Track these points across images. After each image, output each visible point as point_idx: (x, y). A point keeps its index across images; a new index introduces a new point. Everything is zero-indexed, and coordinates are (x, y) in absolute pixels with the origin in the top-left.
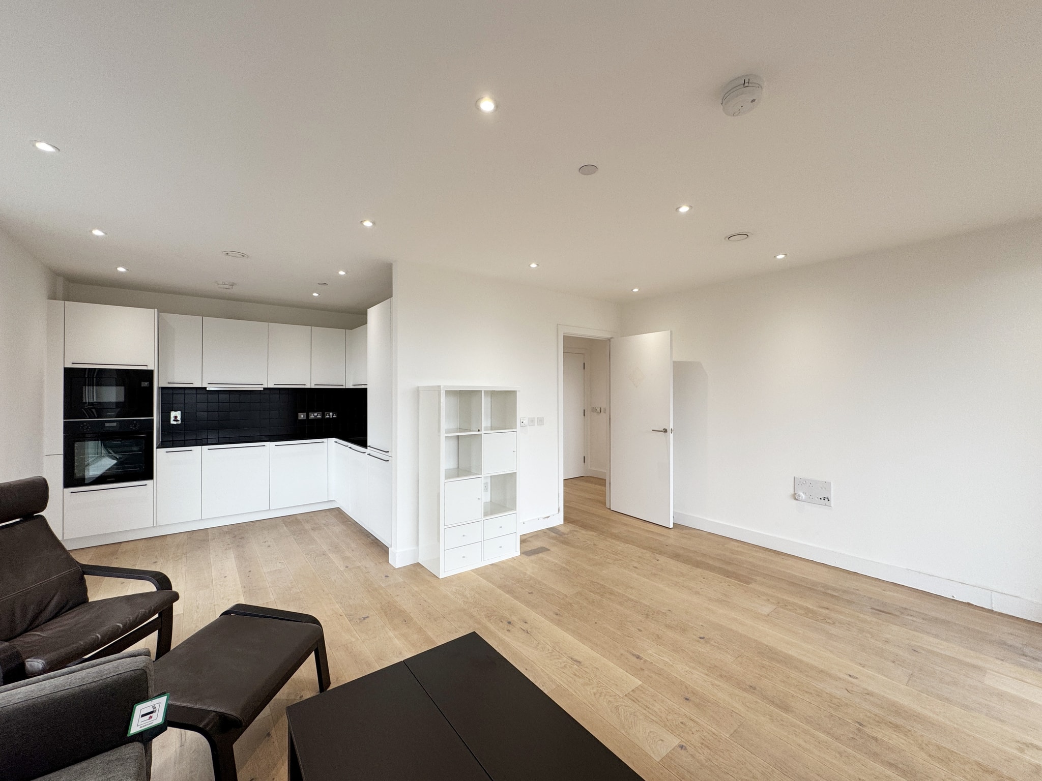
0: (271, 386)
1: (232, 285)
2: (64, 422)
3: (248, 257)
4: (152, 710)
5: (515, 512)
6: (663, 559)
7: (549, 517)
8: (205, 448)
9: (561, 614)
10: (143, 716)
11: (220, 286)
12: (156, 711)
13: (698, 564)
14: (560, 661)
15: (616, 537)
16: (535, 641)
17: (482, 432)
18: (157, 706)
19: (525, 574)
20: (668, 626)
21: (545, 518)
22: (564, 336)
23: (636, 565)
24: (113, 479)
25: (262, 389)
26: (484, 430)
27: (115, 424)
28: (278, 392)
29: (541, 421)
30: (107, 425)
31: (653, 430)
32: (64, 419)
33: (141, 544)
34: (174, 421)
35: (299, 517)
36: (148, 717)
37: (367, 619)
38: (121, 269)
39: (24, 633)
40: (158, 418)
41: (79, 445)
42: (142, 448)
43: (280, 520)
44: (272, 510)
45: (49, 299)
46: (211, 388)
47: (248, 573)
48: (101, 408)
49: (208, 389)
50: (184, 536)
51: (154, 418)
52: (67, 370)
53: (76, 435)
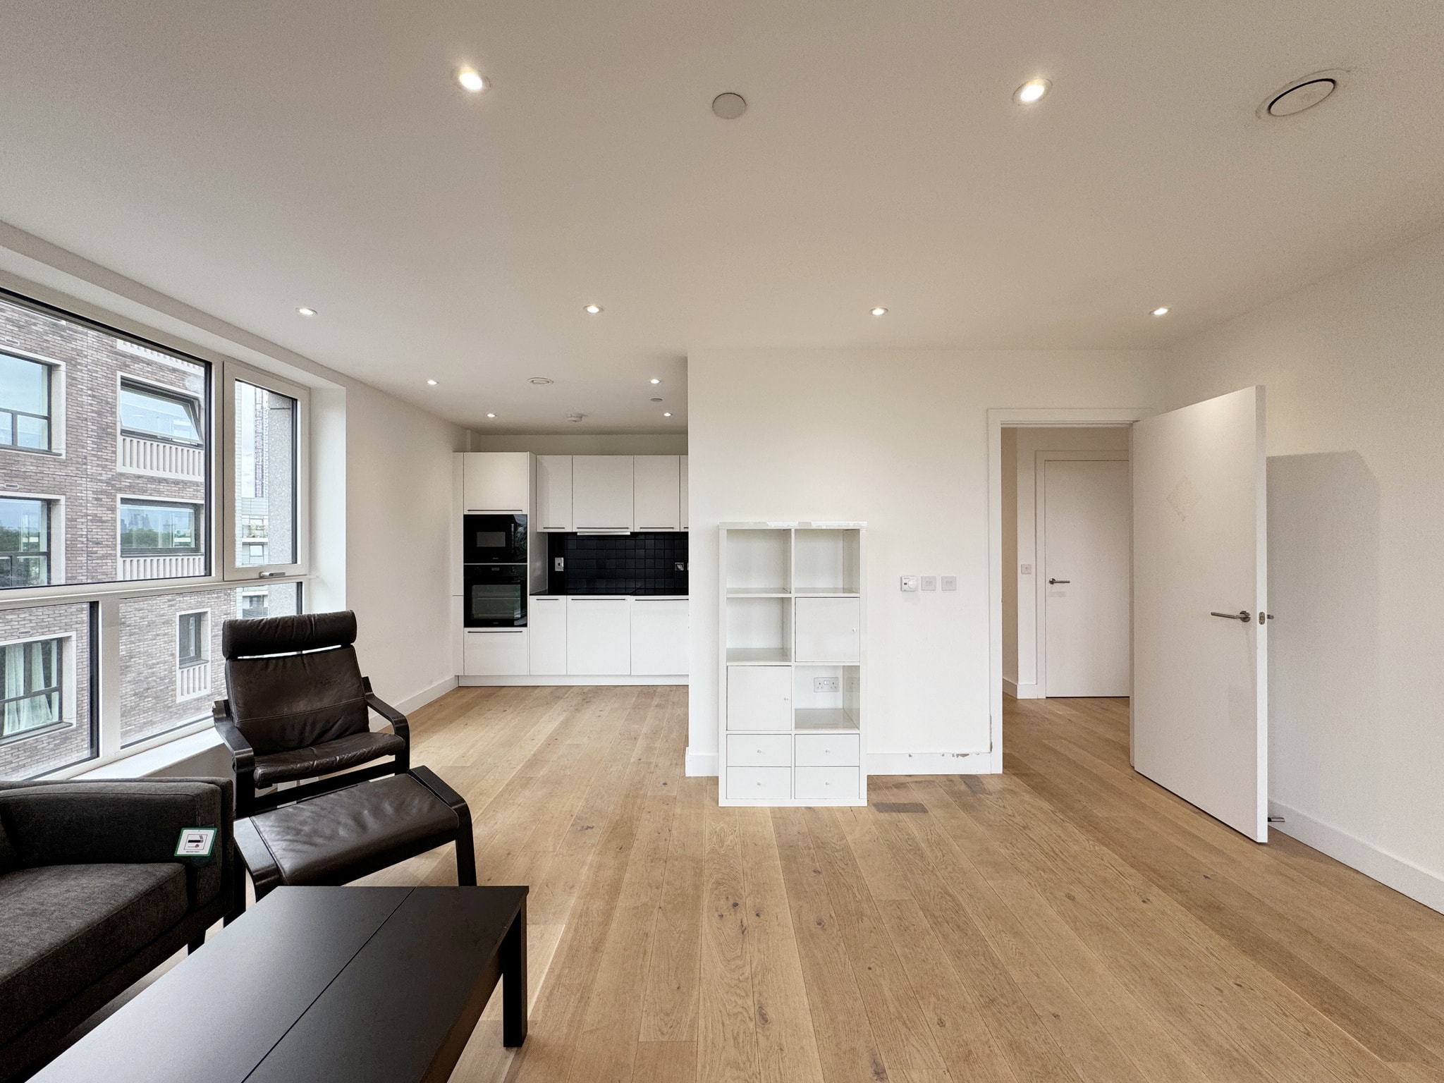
0: (637, 530)
1: (581, 416)
2: (465, 566)
3: (553, 382)
4: (199, 839)
5: (857, 732)
6: (1161, 901)
7: (967, 755)
8: (570, 597)
9: (826, 927)
10: (190, 841)
11: (569, 419)
12: (202, 841)
13: (1255, 946)
14: (740, 1002)
15: (1090, 825)
16: (739, 951)
17: (793, 595)
18: (204, 837)
19: (843, 838)
20: (1015, 1047)
21: (958, 755)
22: (1002, 428)
23: (1077, 891)
24: (497, 623)
25: (629, 534)
26: (796, 592)
27: (498, 569)
28: (653, 537)
29: (950, 584)
30: (493, 569)
31: (1213, 614)
32: (465, 562)
33: (516, 690)
34: (558, 568)
35: (659, 690)
36: (195, 844)
37: (589, 830)
38: (491, 415)
39: (308, 746)
40: (538, 564)
41: (475, 588)
42: (518, 593)
43: (639, 689)
44: (634, 676)
45: (455, 452)
46: (581, 532)
47: (552, 741)
48: (490, 553)
49: (578, 534)
50: (549, 690)
51: (528, 564)
52: (466, 517)
53: (472, 578)
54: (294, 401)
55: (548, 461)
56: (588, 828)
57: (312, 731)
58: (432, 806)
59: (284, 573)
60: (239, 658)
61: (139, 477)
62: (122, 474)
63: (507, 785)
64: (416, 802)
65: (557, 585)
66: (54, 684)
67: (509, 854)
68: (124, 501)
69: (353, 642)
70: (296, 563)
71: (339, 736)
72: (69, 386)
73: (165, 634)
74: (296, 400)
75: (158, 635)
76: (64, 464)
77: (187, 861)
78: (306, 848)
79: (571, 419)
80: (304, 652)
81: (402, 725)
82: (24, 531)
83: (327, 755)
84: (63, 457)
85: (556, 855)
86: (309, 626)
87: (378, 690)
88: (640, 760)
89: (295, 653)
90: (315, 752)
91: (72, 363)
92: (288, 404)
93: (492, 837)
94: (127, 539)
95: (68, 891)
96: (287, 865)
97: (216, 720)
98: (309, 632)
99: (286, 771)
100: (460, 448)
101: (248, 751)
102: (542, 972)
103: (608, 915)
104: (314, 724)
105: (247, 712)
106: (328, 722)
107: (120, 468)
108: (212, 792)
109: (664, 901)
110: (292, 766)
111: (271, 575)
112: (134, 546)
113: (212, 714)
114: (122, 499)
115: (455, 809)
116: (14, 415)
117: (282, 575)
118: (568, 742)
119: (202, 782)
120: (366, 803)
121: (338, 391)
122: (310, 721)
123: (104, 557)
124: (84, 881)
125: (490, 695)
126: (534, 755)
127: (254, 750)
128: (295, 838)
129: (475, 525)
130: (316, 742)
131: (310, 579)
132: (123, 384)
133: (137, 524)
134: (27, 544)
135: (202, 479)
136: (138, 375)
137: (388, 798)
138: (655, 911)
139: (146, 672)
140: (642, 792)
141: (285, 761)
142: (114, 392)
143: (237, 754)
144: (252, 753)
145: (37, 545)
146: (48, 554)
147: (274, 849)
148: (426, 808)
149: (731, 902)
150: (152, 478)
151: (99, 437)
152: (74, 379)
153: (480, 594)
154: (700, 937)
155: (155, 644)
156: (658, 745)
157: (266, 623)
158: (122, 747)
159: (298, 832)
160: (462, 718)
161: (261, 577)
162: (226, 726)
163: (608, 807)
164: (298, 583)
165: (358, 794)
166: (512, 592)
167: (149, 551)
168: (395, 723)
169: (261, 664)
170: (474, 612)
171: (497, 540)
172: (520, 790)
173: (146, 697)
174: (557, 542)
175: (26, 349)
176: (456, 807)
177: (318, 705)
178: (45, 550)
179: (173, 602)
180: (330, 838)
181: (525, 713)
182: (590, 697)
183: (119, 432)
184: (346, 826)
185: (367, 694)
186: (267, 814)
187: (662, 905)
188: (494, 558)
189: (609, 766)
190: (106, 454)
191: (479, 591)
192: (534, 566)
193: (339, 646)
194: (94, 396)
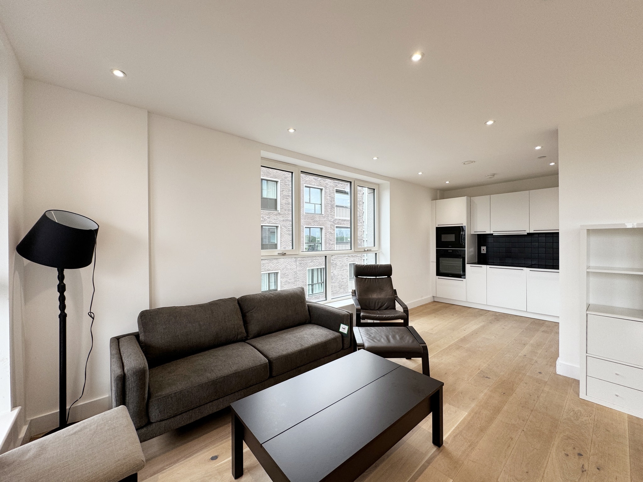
0: (531, 232)
1: (494, 175)
2: (436, 249)
3: (475, 161)
8: (488, 266)
10: (342, 328)
11: (487, 177)
18: (346, 328)
24: (451, 276)
25: (527, 234)
27: (451, 251)
30: (449, 251)
32: (436, 248)
33: (459, 307)
34: (483, 252)
35: (547, 323)
36: (344, 329)
37: (487, 378)
38: (447, 182)
39: (376, 310)
40: (472, 249)
41: (441, 259)
42: (461, 263)
43: (532, 320)
44: (528, 312)
45: (432, 200)
46: (495, 234)
47: (475, 333)
48: (447, 244)
49: (494, 235)
50: (477, 310)
51: (466, 249)
52: (437, 228)
53: (440, 255)
54: (374, 189)
55: (476, 199)
56: (487, 377)
57: (378, 304)
58: (413, 342)
59: (371, 250)
60: (358, 277)
61: (340, 220)
62: (336, 219)
63: (449, 346)
64: (408, 338)
65: (482, 260)
66: (323, 281)
67: (446, 374)
68: (337, 227)
69: (391, 276)
70: (375, 246)
71: (386, 309)
72: (325, 194)
73: (346, 269)
74: (375, 189)
75: (344, 269)
76: (324, 217)
77: (342, 333)
78: (372, 341)
79: (488, 177)
80: (377, 277)
81: (406, 309)
82: (317, 237)
83: (381, 314)
84: (324, 215)
85: (468, 383)
86: (377, 268)
87: (399, 295)
88: (525, 356)
89: (374, 277)
90: (378, 312)
91: (326, 188)
92: (372, 191)
93: (440, 364)
94: (337, 239)
95: (318, 332)
96: (366, 345)
97: (353, 295)
98: (377, 271)
99: (369, 316)
100: (435, 198)
101: (359, 307)
102: (453, 426)
103: (491, 420)
104: (378, 303)
105: (359, 295)
106: (382, 303)
107: (336, 218)
108: (348, 315)
109: (527, 429)
110: (371, 315)
111: (367, 250)
112: (339, 241)
113: (351, 294)
114: (336, 227)
115: (422, 346)
116: (315, 204)
117: (370, 250)
118: (483, 336)
119: (346, 311)
120: (391, 333)
121: (387, 183)
122: (377, 301)
123: (332, 244)
124: (321, 330)
125: (447, 307)
126: (464, 337)
127: (361, 307)
128: (369, 337)
129: (441, 231)
130: (379, 309)
131: (379, 252)
132: (336, 191)
133: (340, 235)
134: (318, 241)
135: (349, 219)
136: (339, 188)
137: (398, 334)
138: (520, 431)
139: (342, 281)
140: (523, 372)
141: (369, 313)
142: (334, 194)
143: (356, 307)
144: (360, 308)
145: (319, 241)
146: (321, 243)
147: (363, 339)
148: (411, 341)
149: (577, 451)
150: (342, 219)
151: (331, 209)
152: (326, 192)
153: (443, 262)
154: (548, 457)
155: (343, 272)
156: (539, 352)
157: (365, 266)
158: (332, 299)
159: (370, 336)
160: (434, 314)
161: (365, 251)
162: (355, 298)
163: (500, 372)
164: (375, 253)
165: (388, 329)
166: (459, 262)
167: (342, 242)
168: (404, 308)
169: (364, 279)
170: (440, 270)
171: (451, 238)
172: (455, 350)
173: (341, 289)
174: (482, 239)
175: (317, 186)
176: (422, 345)
177: (380, 297)
178: (321, 242)
179: (348, 259)
180: (379, 341)
181: (462, 318)
182: (500, 318)
183: (335, 206)
184: (384, 339)
185: (395, 295)
186: (362, 327)
187: (525, 430)
188: (450, 246)
189: (505, 354)
190: (332, 213)
191: (443, 261)
192: (469, 250)
193: (387, 277)
194: (330, 196)
